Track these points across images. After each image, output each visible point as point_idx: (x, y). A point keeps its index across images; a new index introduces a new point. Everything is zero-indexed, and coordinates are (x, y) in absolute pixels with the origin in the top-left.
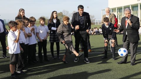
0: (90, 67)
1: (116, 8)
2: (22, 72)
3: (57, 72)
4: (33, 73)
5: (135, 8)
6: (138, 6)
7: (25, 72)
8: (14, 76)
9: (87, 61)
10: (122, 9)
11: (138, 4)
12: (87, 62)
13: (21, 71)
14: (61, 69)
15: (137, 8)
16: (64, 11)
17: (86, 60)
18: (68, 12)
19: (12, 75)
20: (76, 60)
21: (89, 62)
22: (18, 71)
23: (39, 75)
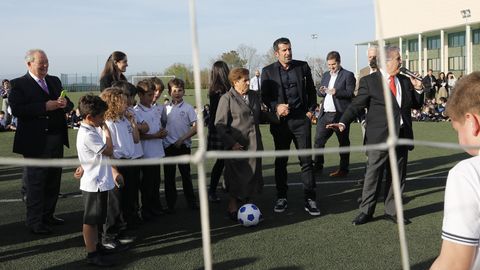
0: (324, 228)
1: (398, 38)
2: (120, 246)
3: (223, 246)
4: (153, 248)
5: (456, 38)
6: (463, 33)
7: (128, 244)
8: (96, 260)
9: (314, 210)
10: (417, 40)
11: (464, 27)
12: (312, 214)
13: (115, 241)
14: (237, 237)
15: (462, 37)
16: (243, 48)
17: (309, 207)
18: (255, 51)
19: (91, 255)
20: (280, 207)
21: (318, 214)
22: (107, 242)
23: (171, 257)
